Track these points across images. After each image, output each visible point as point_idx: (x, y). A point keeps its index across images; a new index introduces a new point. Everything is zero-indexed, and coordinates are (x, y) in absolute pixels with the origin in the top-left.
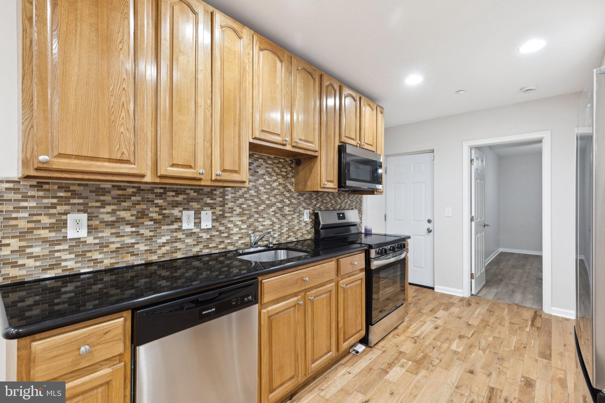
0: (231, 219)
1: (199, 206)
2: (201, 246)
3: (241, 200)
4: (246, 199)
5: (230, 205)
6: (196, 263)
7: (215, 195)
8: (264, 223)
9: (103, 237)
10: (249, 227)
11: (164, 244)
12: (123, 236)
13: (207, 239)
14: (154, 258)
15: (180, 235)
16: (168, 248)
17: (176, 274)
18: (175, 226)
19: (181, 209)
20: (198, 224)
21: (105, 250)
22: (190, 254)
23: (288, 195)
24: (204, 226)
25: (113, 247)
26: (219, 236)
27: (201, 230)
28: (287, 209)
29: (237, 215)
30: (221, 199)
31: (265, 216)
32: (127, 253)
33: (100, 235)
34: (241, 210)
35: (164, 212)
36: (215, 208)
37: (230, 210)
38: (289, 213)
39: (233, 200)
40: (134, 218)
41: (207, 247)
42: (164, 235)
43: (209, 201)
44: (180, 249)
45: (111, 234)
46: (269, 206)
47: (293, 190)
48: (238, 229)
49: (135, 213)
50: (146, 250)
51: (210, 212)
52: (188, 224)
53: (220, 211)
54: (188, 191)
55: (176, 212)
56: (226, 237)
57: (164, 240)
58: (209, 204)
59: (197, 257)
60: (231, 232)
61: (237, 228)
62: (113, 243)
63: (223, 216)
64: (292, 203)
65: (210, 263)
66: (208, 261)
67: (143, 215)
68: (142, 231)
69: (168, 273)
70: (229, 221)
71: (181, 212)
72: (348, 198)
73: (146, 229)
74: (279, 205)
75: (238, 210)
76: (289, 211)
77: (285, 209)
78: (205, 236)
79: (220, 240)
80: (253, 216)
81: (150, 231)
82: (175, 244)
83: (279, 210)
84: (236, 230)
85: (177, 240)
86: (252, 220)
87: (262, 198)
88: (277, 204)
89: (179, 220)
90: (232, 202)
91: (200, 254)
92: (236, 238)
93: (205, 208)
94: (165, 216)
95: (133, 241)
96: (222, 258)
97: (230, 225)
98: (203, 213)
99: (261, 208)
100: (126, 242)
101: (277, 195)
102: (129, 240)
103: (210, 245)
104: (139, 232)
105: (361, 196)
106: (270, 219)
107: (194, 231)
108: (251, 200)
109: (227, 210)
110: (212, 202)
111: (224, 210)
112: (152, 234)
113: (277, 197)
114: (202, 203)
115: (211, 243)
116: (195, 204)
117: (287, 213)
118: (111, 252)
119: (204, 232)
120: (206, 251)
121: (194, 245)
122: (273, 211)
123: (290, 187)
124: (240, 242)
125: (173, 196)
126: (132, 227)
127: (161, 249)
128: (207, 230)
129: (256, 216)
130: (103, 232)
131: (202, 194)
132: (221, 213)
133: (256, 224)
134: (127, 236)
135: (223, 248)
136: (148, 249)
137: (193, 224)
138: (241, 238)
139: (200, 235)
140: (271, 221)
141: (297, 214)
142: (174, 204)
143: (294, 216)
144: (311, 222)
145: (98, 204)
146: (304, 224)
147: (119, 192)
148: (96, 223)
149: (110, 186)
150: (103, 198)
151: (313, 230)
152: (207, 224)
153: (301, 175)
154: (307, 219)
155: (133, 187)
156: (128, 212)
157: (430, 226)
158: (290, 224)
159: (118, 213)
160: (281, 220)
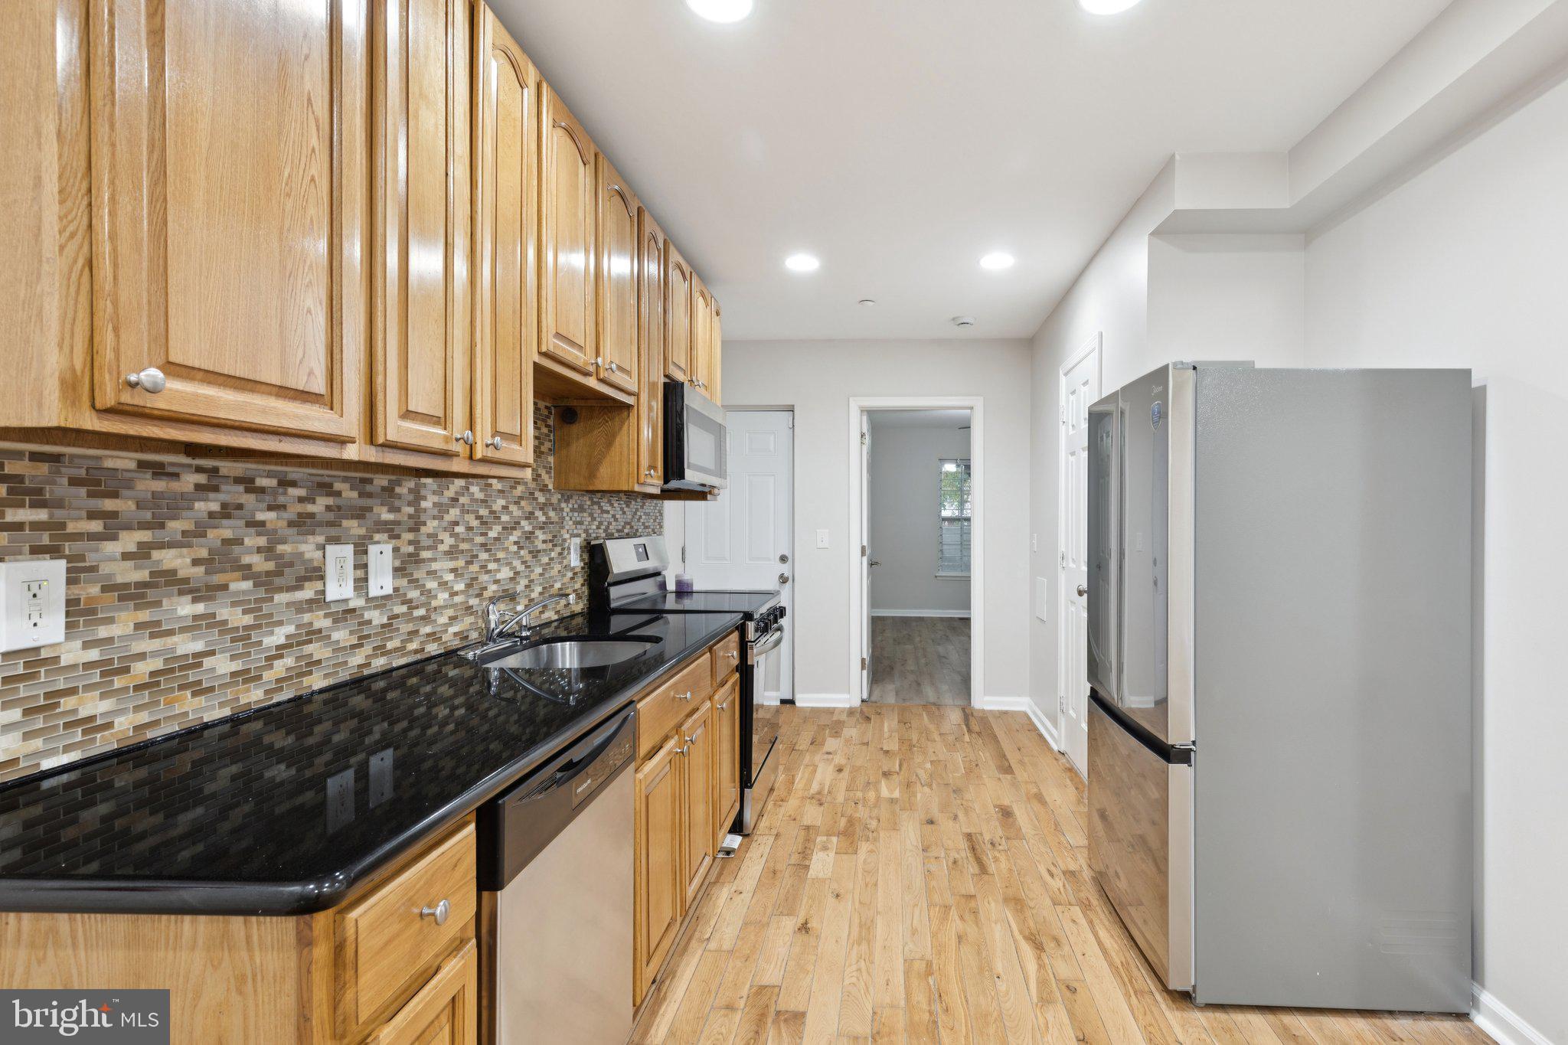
0: (435, 566)
1: (362, 531)
2: (367, 649)
3: (454, 513)
4: (465, 511)
5: (431, 525)
6: (358, 701)
7: (399, 496)
8: (499, 576)
9: (110, 640)
10: (469, 586)
11: (281, 651)
12: (170, 633)
13: (383, 626)
14: (254, 696)
15: (321, 622)
16: (289, 661)
17: (310, 741)
18: (307, 593)
19: (321, 539)
20: (361, 583)
21: (118, 682)
22: (344, 676)
23: (542, 499)
24: (374, 591)
25: (142, 670)
26: (408, 617)
27: (368, 600)
28: (541, 536)
29: (446, 553)
30: (411, 510)
31: (501, 555)
32: (182, 687)
33: (103, 632)
34: (452, 541)
35: (280, 548)
36: (398, 537)
37: (430, 542)
38: (544, 546)
40: (200, 570)
41: (381, 651)
42: (280, 623)
43: (387, 516)
44: (319, 662)
45: (138, 626)
46: (509, 529)
47: (551, 487)
48: (446, 595)
49: (204, 553)
50: (234, 674)
51: (388, 548)
52: (339, 588)
53: (410, 543)
54: (338, 486)
55: (308, 548)
56: (423, 618)
57: (279, 637)
58: (386, 523)
59: (359, 683)
60: (434, 603)
61: (446, 589)
62: (142, 656)
63: (414, 559)
64: (549, 522)
65: (390, 696)
66: (385, 690)
67: (223, 559)
68: (224, 613)
69: (290, 740)
70: (429, 573)
71: (322, 548)
72: (642, 507)
73: (234, 604)
74: (526, 526)
75: (449, 541)
76: (544, 542)
77: (537, 537)
78: (377, 617)
79: (410, 627)
80: (477, 556)
81: (245, 612)
82: (309, 649)
83: (527, 538)
84: (443, 596)
85: (313, 634)
86: (475, 568)
87: (495, 508)
88: (523, 523)
89: (317, 574)
90: (434, 518)
91: (366, 672)
92: (443, 620)
93: (377, 537)
94: (283, 565)
95: (199, 646)
96: (414, 680)
97: (431, 585)
98: (373, 549)
99: (492, 534)
100: (180, 652)
101: (521, 498)
102: (187, 645)
103: (390, 645)
104: (214, 615)
105: (661, 502)
106: (509, 564)
107: (352, 605)
108: (473, 512)
109: (426, 542)
110: (390, 517)
111: (418, 542)
112: (248, 620)
113: (523, 503)
114: (369, 522)
115: (391, 639)
116: (354, 523)
117: (541, 546)
118: (137, 688)
119: (376, 607)
120: (379, 663)
121: (353, 647)
122: (516, 543)
123: (545, 476)
124: (452, 630)
125: (301, 500)
126: (195, 600)
127: (271, 667)
128: (381, 602)
129: (484, 556)
130: (110, 621)
131: (370, 495)
132: (411, 549)
133: (484, 578)
134: (183, 630)
135: (416, 652)
136: (240, 668)
137: (351, 584)
138: (453, 619)
139: (367, 615)
140: (513, 568)
141: (558, 549)
142: (303, 524)
143: (553, 554)
144: (583, 568)
145: (96, 526)
146: (570, 574)
147: (160, 485)
148: (95, 590)
149: (133, 465)
150: (109, 505)
151: (585, 589)
152: (382, 582)
153: (579, 447)
154: (575, 560)
155: (199, 470)
156: (185, 550)
157: (785, 569)
158: (547, 576)
159: (156, 555)
160: (529, 567)
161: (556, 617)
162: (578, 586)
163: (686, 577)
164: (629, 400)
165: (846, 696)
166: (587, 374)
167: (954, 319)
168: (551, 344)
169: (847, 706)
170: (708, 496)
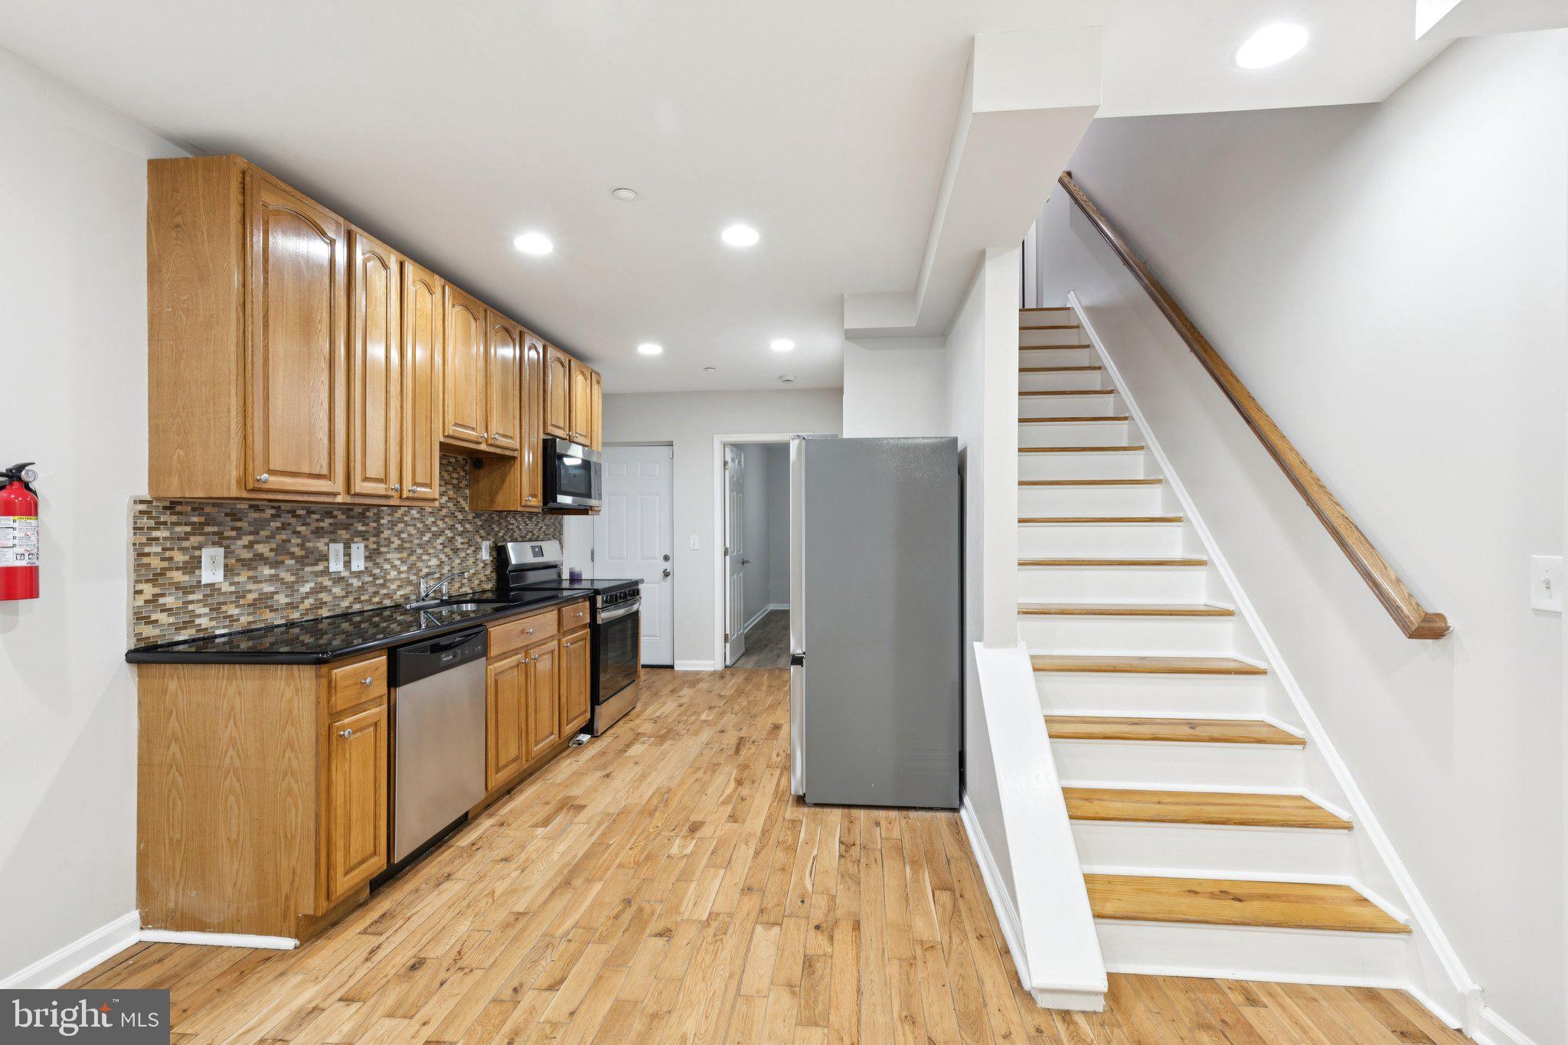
0: (389, 556)
1: (348, 536)
2: (351, 599)
3: (401, 526)
4: (407, 525)
5: (387, 533)
6: (345, 626)
7: (368, 517)
8: (430, 563)
9: (239, 583)
10: (410, 568)
11: (307, 596)
12: (261, 582)
13: (359, 587)
14: (295, 615)
15: (327, 583)
16: (311, 601)
17: (322, 642)
18: (320, 567)
19: (327, 540)
20: (347, 564)
21: (242, 602)
22: (338, 611)
23: (460, 517)
24: (354, 568)
25: (251, 597)
26: (373, 583)
27: (351, 573)
28: (459, 540)
29: (395, 549)
30: (375, 525)
31: (431, 551)
32: (266, 607)
33: (236, 579)
34: (399, 542)
35: (308, 544)
36: (368, 539)
37: (386, 543)
38: (462, 546)
39: (390, 526)
40: (273, 554)
41: (357, 600)
42: (308, 581)
43: (361, 528)
44: (326, 603)
45: (249, 578)
46: (436, 535)
47: (467, 509)
48: (396, 573)
49: (274, 546)
50: (287, 604)
51: (362, 546)
52: (336, 566)
53: (374, 543)
54: (335, 513)
55: (321, 545)
56: (381, 585)
57: (306, 588)
58: (361, 532)
59: (346, 616)
60: (388, 577)
61: (395, 570)
62: (250, 591)
63: (377, 552)
64: (466, 531)
65: (363, 626)
66: (360, 622)
67: (282, 549)
68: (283, 575)
69: (312, 640)
70: (385, 560)
71: (327, 545)
72: (543, 520)
73: (287, 571)
74: (449, 533)
75: (397, 542)
76: (462, 543)
77: (457, 541)
78: (356, 583)
79: (374, 589)
80: (415, 551)
81: (292, 575)
82: (321, 595)
83: (449, 541)
84: (393, 574)
85: (322, 589)
86: (414, 558)
87: (427, 523)
88: (446, 532)
89: (325, 558)
90: (389, 529)
91: (350, 611)
92: (394, 587)
93: (356, 539)
94: (309, 552)
95: (272, 589)
96: (376, 619)
97: (387, 566)
98: (354, 546)
99: (426, 538)
100: (265, 591)
101: (446, 516)
102: (268, 588)
103: (363, 598)
104: (278, 575)
105: (561, 517)
106: (437, 557)
107: (343, 574)
108: (412, 525)
109: (383, 542)
110: (363, 528)
111: (379, 542)
112: (293, 579)
113: (446, 520)
114: (352, 532)
115: (363, 594)
116: (344, 532)
117: (460, 546)
118: (249, 605)
119: (355, 577)
120: (357, 607)
121: (343, 597)
122: (441, 544)
123: (462, 502)
124: (400, 593)
125: (317, 520)
126: (271, 568)
127: (303, 602)
128: (358, 575)
129: (420, 551)
130: (238, 575)
131: (352, 517)
132: (375, 546)
133: (420, 564)
134: (266, 581)
135: (378, 603)
136: (289, 601)
137: (342, 564)
138: (400, 587)
139: (350, 581)
140: (439, 559)
141: (473, 548)
142: (318, 532)
143: (468, 551)
144: (492, 561)
145: (234, 534)
146: (481, 565)
147: (257, 515)
148: (233, 561)
149: (247, 507)
150: (239, 524)
151: (494, 575)
152: (358, 564)
153: (484, 484)
154: (485, 555)
155: (273, 507)
156: (267, 545)
157: (667, 565)
158: (464, 565)
159: (256, 546)
160: (451, 558)
161: (471, 591)
162: (488, 572)
163: (577, 570)
164: (515, 454)
165: (712, 662)
166: (479, 443)
167: (780, 377)
168: (451, 430)
169: (712, 669)
170: (590, 512)
